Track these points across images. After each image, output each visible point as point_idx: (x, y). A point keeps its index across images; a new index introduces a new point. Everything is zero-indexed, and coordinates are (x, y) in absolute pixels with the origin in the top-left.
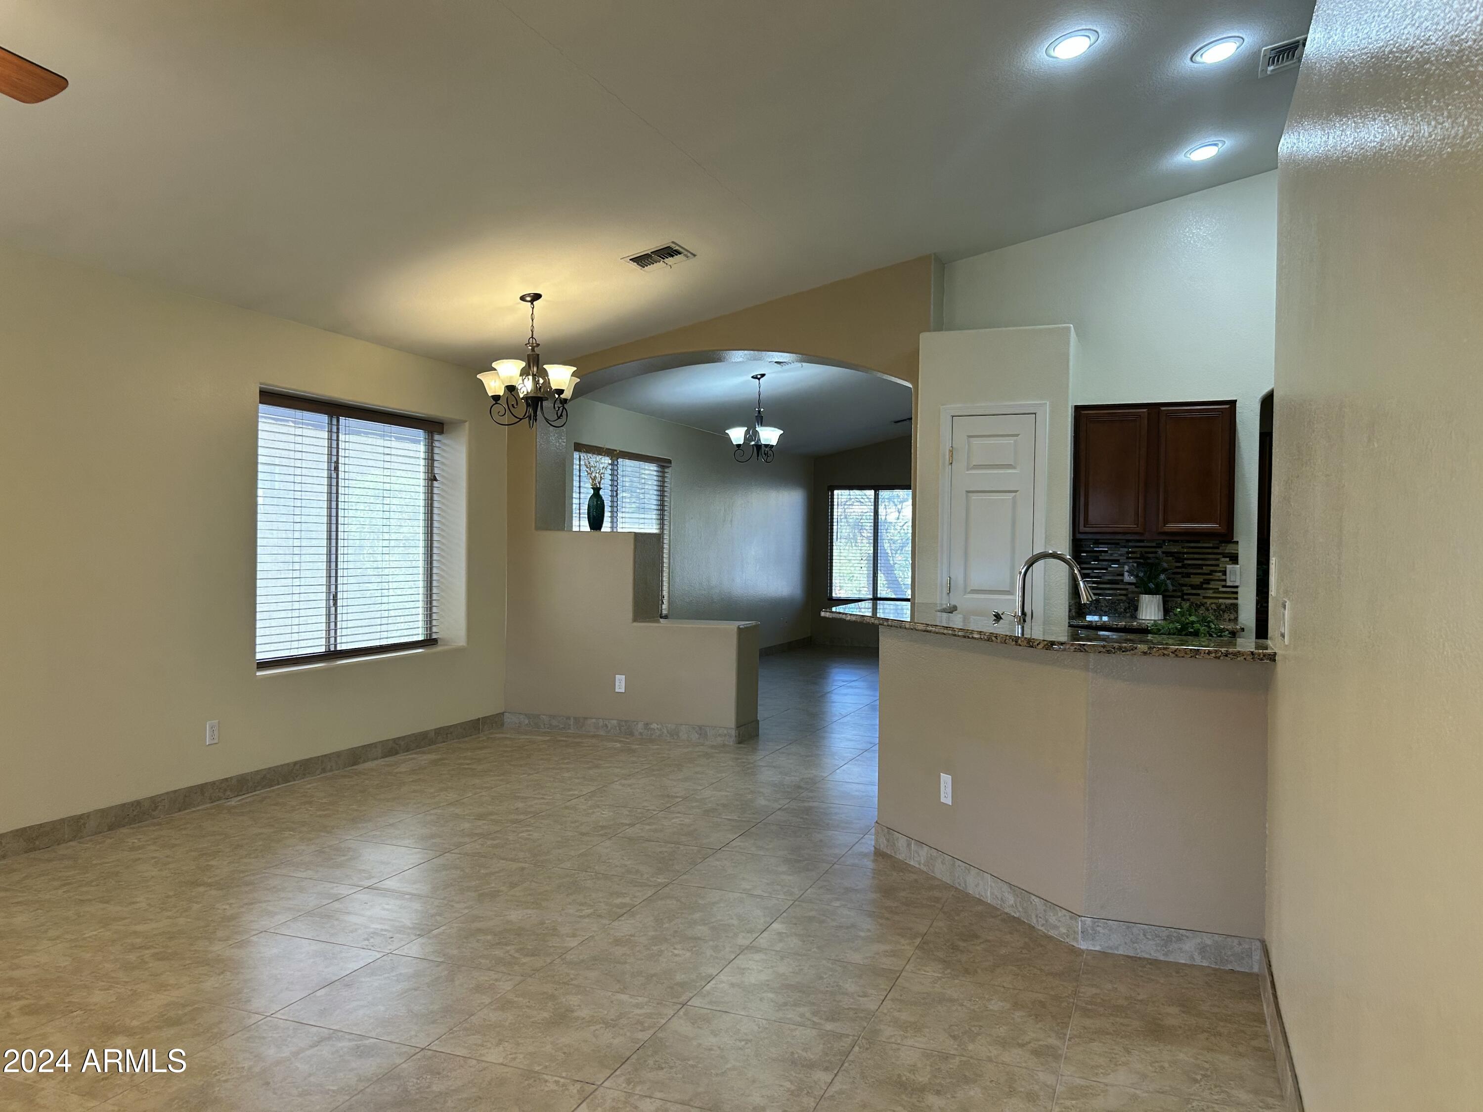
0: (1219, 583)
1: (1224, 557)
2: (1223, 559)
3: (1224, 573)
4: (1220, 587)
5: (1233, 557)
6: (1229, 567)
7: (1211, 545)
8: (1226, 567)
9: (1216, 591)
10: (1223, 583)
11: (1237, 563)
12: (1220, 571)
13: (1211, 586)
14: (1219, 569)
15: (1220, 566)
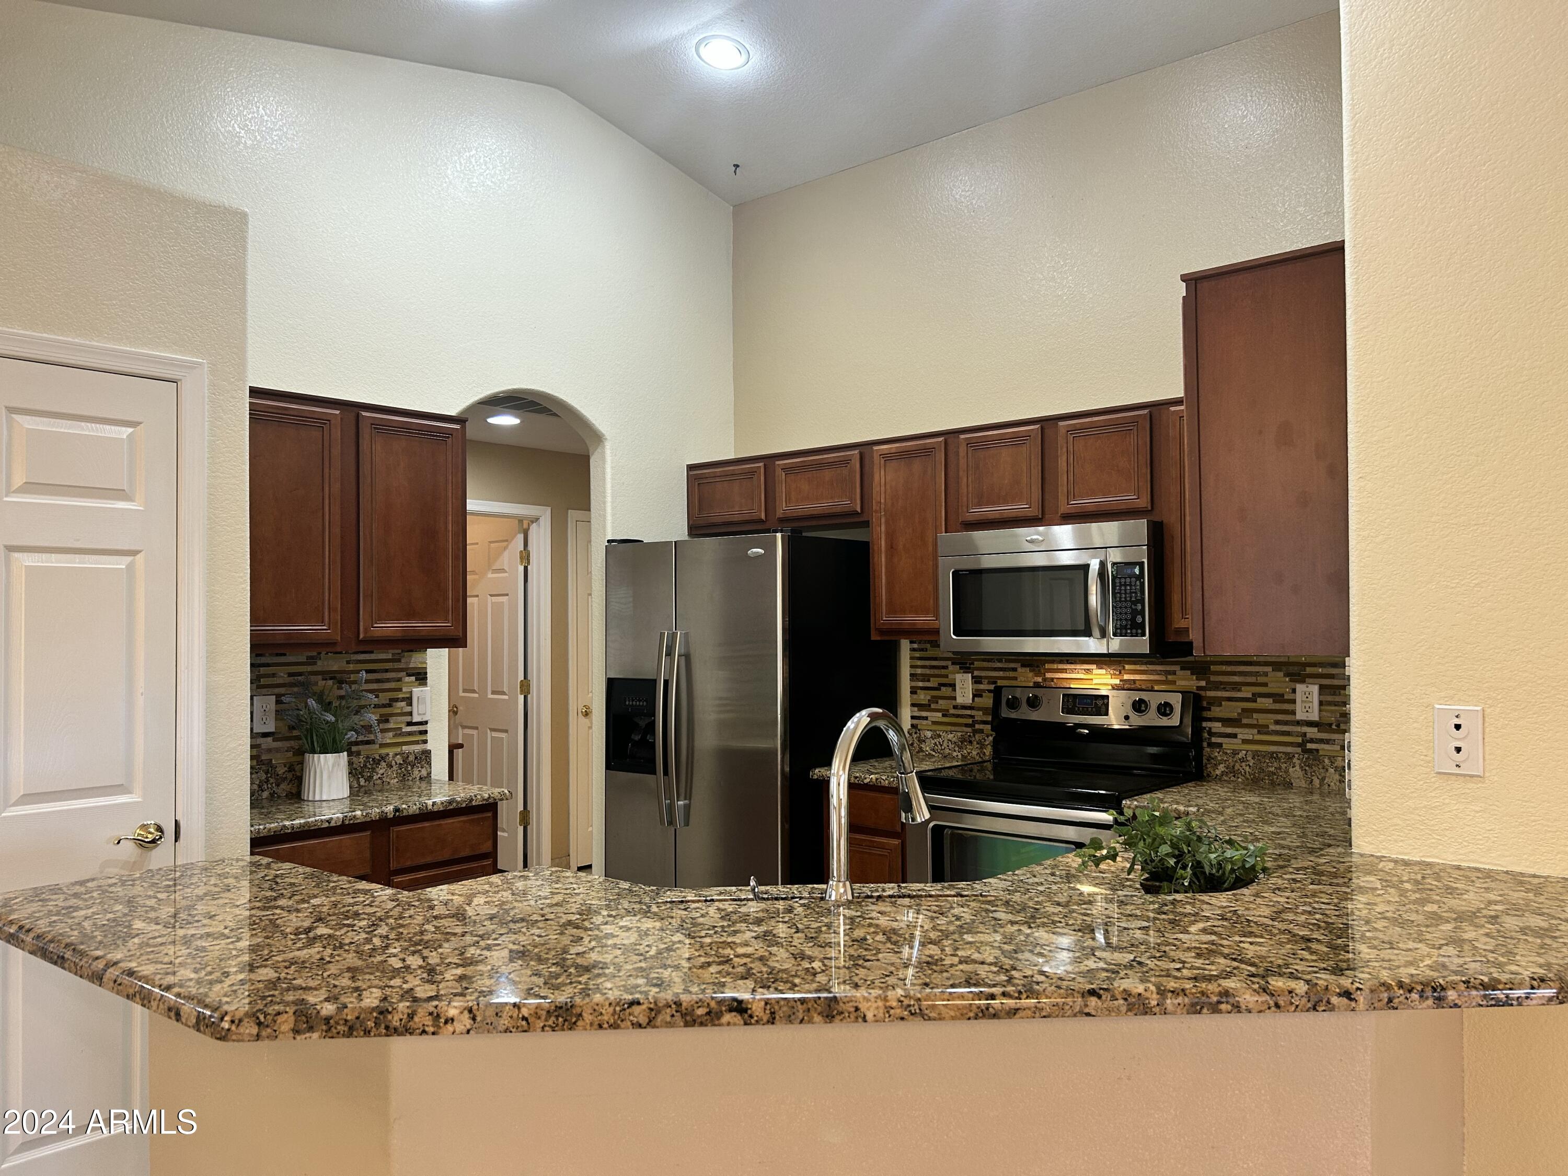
0: (400, 719)
1: (409, 675)
2: (407, 679)
3: (409, 701)
4: (403, 726)
5: (419, 674)
6: (417, 691)
7: (390, 656)
8: (411, 692)
9: (398, 733)
10: (408, 719)
11: (425, 684)
12: (403, 700)
13: (391, 725)
14: (401, 696)
15: (404, 690)
